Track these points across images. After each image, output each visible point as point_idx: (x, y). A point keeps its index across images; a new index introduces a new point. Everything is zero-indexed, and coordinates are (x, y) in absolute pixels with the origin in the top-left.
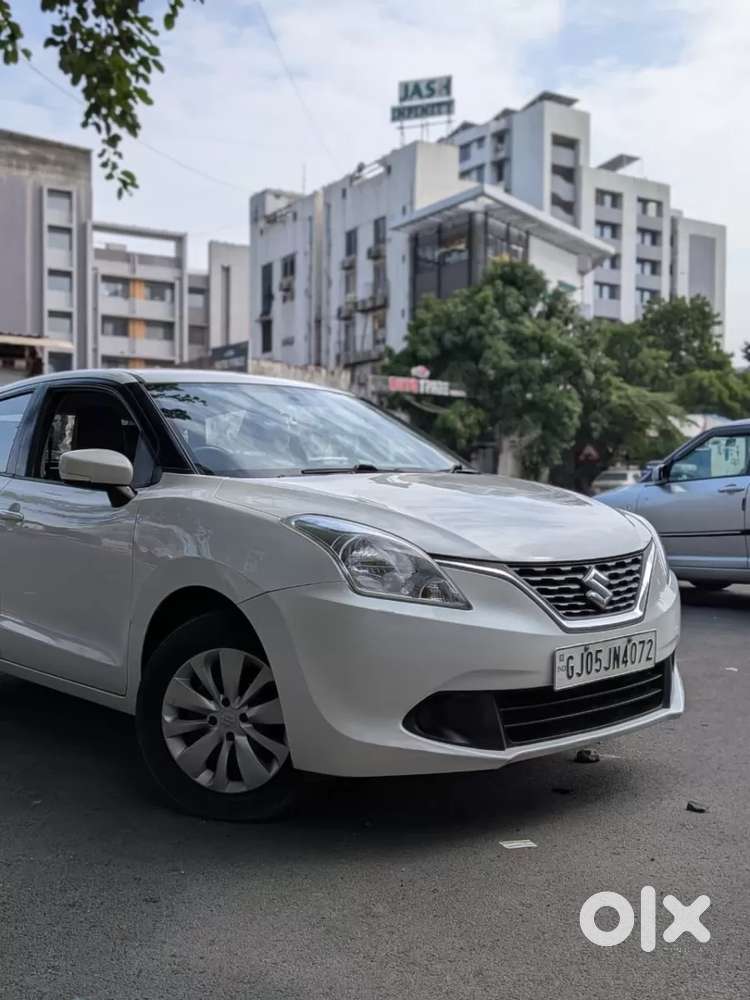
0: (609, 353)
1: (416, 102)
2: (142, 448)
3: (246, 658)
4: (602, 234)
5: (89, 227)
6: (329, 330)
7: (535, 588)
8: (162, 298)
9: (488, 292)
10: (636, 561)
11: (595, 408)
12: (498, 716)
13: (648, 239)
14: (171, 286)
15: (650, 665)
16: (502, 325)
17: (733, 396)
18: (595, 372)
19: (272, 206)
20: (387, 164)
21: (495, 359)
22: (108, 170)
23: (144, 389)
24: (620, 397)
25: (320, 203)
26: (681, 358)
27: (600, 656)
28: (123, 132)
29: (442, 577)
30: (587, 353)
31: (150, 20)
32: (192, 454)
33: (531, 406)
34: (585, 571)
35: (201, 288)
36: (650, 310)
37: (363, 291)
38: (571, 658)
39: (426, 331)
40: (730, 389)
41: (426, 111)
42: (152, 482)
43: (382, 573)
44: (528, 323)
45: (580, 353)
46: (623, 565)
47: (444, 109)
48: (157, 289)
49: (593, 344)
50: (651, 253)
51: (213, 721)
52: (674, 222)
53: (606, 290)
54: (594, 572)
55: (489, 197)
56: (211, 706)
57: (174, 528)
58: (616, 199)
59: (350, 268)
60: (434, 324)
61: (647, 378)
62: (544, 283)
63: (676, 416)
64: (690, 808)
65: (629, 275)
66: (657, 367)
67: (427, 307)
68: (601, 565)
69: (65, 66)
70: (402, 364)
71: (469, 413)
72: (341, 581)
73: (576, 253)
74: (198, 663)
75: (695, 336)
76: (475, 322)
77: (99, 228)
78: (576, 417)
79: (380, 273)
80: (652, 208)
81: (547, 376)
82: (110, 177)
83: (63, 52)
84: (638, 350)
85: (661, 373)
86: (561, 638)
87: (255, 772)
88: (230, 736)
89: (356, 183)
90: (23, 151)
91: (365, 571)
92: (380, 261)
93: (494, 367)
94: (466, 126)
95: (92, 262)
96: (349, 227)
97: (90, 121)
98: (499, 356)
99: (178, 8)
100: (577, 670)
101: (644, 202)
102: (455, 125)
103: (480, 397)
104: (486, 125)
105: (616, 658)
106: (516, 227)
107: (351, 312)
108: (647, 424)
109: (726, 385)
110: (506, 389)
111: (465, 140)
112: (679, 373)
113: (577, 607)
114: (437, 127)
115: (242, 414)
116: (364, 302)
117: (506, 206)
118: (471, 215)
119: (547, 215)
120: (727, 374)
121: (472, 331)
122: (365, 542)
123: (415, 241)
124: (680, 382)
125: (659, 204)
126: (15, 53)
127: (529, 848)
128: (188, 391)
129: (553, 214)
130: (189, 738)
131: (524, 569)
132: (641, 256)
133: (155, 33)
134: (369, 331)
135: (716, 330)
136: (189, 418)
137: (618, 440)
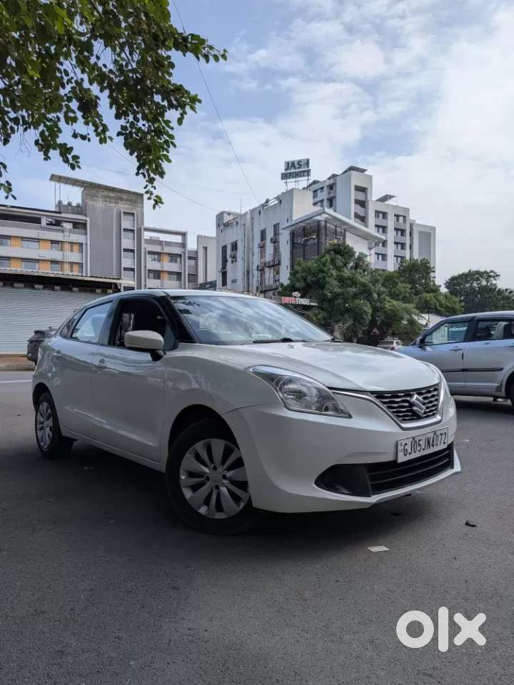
0: (383, 285)
1: (293, 170)
2: (168, 329)
3: (226, 444)
4: (378, 231)
5: (142, 230)
6: (253, 276)
7: (386, 405)
8: (176, 262)
9: (328, 257)
10: (436, 390)
11: (378, 311)
12: (367, 477)
13: (399, 233)
14: (180, 256)
15: (445, 446)
16: (334, 272)
17: (441, 305)
18: (378, 294)
19: (226, 219)
20: (280, 199)
21: (331, 288)
22: (148, 195)
23: (169, 299)
24: (389, 306)
25: (248, 216)
26: (416, 287)
27: (421, 443)
28: (157, 177)
29: (336, 400)
30: (374, 285)
31: (170, 122)
32: (195, 333)
33: (348, 310)
34: (411, 396)
35: (194, 257)
36: (402, 266)
37: (269, 257)
38: (406, 444)
39: (299, 275)
40: (440, 302)
41: (297, 175)
42: (174, 348)
43: (300, 398)
44: (346, 271)
45: (370, 285)
46: (429, 392)
47: (306, 173)
48: (173, 257)
49: (377, 281)
50: (401, 240)
51: (208, 479)
52: (411, 225)
53: (380, 257)
54: (416, 396)
55: (327, 214)
56: (207, 470)
57: (186, 372)
58: (385, 215)
59: (262, 247)
60: (303, 272)
61: (401, 297)
62: (354, 253)
63: (416, 314)
64: (467, 524)
65: (391, 250)
66: (405, 292)
67: (299, 265)
68: (419, 392)
69: (127, 145)
70: (288, 290)
71: (319, 313)
72: (280, 403)
73: (367, 240)
74: (199, 447)
75: (423, 277)
76: (322, 271)
77: (146, 229)
78: (369, 314)
79: (276, 250)
80: (401, 219)
81: (355, 296)
82: (149, 198)
83: (125, 139)
84: (396, 284)
85: (408, 295)
86: (400, 433)
87: (231, 507)
88: (217, 487)
89: (265, 208)
90: (112, 195)
91: (292, 397)
92: (277, 244)
93: (331, 292)
94: (315, 182)
95: (143, 245)
96: (262, 228)
97: (140, 172)
98: (333, 287)
99: (185, 115)
100: (409, 451)
101: (397, 216)
102: (311, 181)
103: (324, 306)
104: (325, 181)
105: (429, 442)
106: (339, 227)
107: (263, 267)
108: (402, 318)
109: (438, 300)
110: (336, 302)
111: (315, 188)
112: (416, 295)
113: (407, 416)
114: (303, 182)
115: (219, 312)
116: (269, 262)
117: (335, 218)
118: (319, 222)
119: (352, 222)
120: (438, 295)
121: (320, 275)
122: (291, 381)
123: (293, 235)
124: (416, 299)
125: (404, 217)
126: (105, 138)
127: (385, 551)
128: (190, 300)
129: (355, 221)
130: (195, 488)
131: (379, 395)
132: (397, 241)
133: (172, 128)
134: (272, 275)
135: (432, 274)
136: (190, 313)
137: (389, 326)
